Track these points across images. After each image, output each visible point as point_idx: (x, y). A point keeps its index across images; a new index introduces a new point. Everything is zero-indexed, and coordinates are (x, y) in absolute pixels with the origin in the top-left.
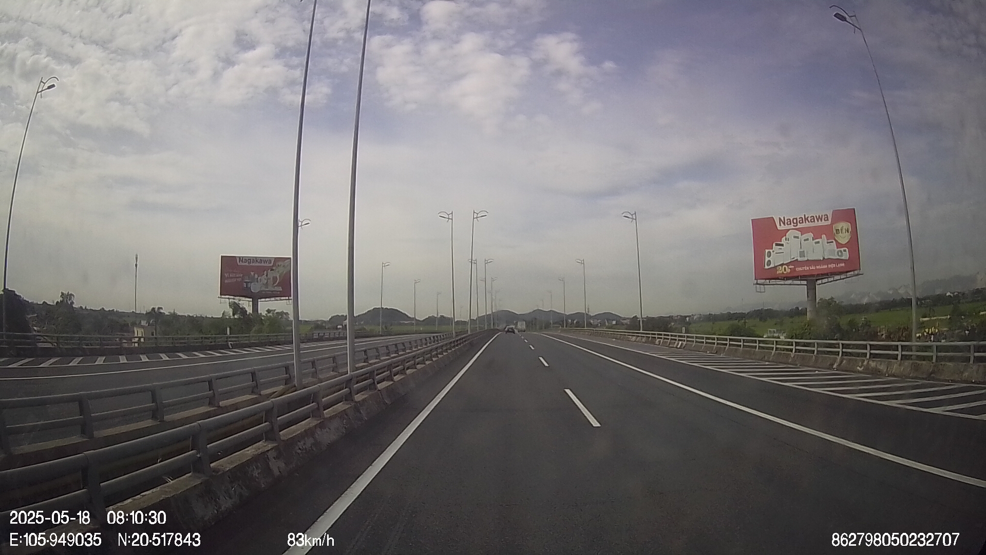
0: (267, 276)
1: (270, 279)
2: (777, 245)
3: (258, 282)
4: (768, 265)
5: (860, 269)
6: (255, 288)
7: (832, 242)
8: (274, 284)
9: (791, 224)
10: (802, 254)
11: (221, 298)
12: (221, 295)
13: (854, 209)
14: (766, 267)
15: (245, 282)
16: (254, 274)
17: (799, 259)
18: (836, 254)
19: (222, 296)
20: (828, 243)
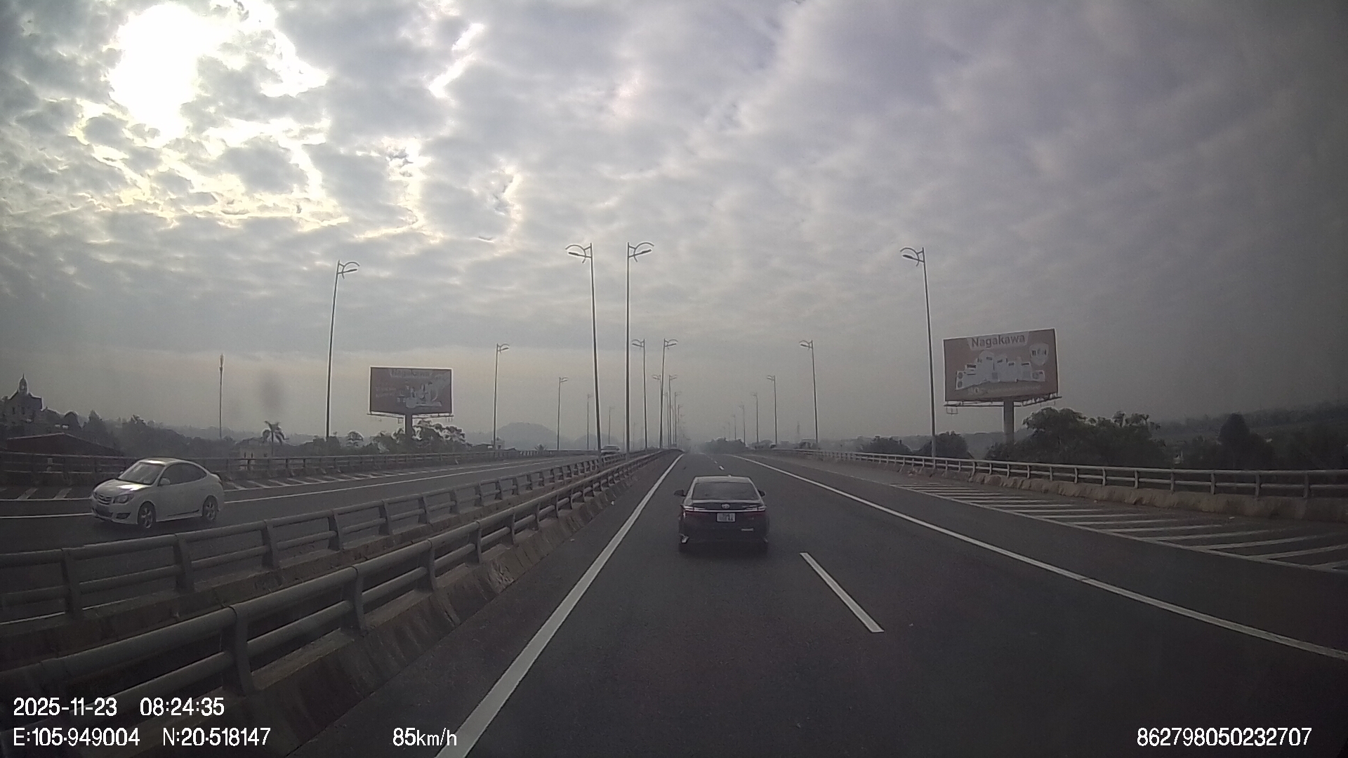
0: (424, 389)
1: (428, 393)
2: (969, 366)
3: (414, 397)
4: (959, 386)
5: (1057, 392)
6: (411, 403)
7: (1028, 364)
8: (432, 399)
9: (984, 345)
10: (995, 376)
11: (371, 414)
12: (371, 411)
13: (1054, 330)
14: (957, 388)
15: (400, 397)
16: (410, 388)
17: (993, 381)
18: (1031, 375)
19: (373, 413)
20: (1023, 364)
